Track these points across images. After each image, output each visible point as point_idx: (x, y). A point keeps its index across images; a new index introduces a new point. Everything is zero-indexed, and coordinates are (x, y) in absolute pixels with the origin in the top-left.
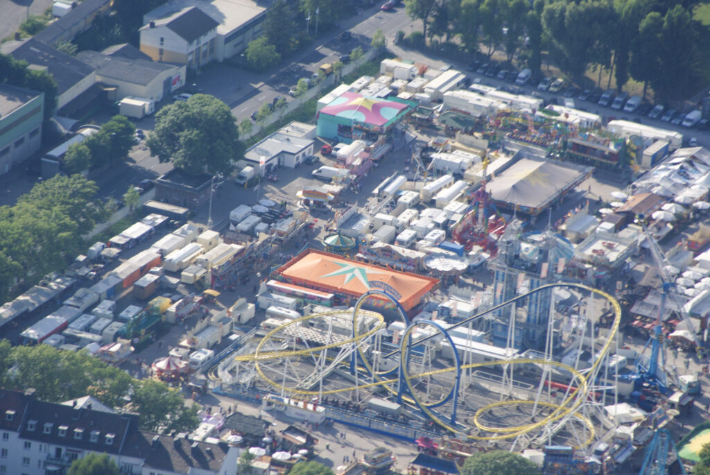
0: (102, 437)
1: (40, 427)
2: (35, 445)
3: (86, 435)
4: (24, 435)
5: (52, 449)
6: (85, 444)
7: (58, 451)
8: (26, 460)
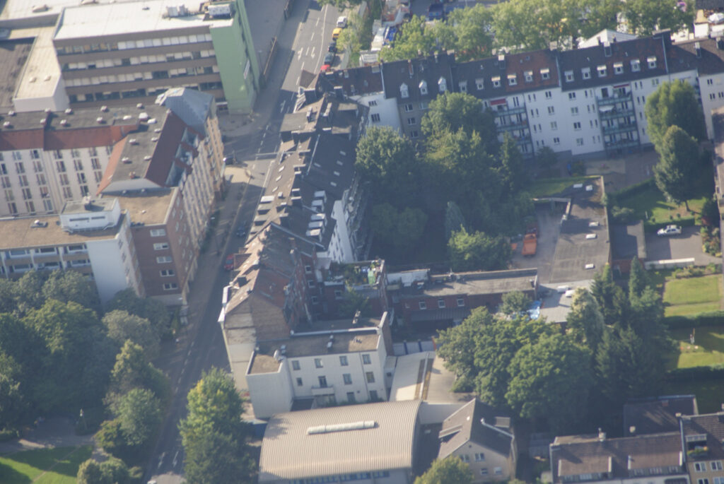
0: (644, 64)
1: (578, 75)
2: (580, 93)
3: (627, 66)
4: (566, 87)
5: (598, 92)
6: (629, 75)
7: (605, 92)
8: (575, 110)
